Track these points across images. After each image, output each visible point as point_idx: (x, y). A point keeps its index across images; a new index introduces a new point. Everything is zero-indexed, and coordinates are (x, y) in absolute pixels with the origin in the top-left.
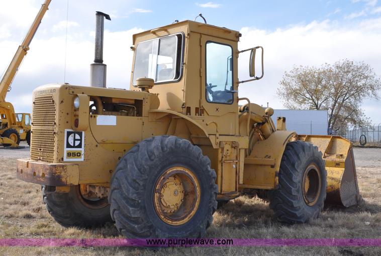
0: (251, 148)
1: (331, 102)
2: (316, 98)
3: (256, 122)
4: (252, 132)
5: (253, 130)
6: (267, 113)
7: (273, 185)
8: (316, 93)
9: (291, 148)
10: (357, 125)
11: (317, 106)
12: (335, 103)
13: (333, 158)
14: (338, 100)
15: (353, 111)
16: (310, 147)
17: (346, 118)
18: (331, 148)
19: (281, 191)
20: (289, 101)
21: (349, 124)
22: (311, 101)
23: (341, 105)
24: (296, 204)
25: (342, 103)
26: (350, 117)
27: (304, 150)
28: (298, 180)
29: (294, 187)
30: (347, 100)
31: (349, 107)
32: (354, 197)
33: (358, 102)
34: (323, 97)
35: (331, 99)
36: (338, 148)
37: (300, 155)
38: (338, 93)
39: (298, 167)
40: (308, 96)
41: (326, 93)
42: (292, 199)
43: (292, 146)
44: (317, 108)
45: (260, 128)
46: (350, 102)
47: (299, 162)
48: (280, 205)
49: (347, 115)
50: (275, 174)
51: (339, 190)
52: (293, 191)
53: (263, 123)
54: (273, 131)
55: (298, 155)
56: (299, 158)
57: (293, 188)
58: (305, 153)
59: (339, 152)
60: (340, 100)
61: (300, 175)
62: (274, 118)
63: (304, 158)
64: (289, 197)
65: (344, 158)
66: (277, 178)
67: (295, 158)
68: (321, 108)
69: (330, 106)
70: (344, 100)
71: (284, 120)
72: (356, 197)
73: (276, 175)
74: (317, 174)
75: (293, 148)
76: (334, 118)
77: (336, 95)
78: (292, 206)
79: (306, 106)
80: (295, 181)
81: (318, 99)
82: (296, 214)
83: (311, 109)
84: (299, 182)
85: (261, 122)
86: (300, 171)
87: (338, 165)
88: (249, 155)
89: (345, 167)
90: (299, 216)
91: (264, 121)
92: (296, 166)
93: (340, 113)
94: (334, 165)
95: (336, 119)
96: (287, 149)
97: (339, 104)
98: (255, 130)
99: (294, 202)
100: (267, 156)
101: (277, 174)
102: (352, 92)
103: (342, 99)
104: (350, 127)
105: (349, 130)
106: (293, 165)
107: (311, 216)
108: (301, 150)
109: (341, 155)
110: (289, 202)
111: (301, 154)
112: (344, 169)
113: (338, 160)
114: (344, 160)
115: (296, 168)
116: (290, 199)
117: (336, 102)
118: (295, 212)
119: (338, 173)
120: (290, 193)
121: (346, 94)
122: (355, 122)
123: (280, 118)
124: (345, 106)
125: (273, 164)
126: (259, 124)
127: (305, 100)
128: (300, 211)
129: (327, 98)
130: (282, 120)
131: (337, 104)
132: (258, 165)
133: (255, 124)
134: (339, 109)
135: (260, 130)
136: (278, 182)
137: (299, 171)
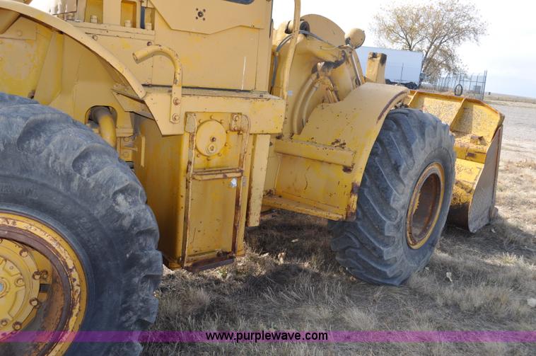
0: (304, 117)
1: (426, 44)
2: (411, 37)
3: (321, 60)
4: (311, 81)
5: (314, 76)
6: (348, 41)
7: (344, 213)
8: (410, 33)
9: (395, 127)
10: (452, 72)
11: (410, 47)
12: (431, 46)
13: (464, 141)
14: (435, 43)
15: (449, 56)
16: (435, 128)
17: (440, 63)
18: (460, 120)
19: (359, 223)
20: (381, 38)
21: (443, 70)
22: (404, 41)
23: (437, 48)
24: (388, 253)
25: (439, 46)
26: (445, 62)
27: (423, 134)
28: (401, 203)
29: (390, 219)
30: (445, 43)
31: (445, 52)
32: (486, 213)
33: (456, 46)
34: (419, 38)
35: (427, 40)
36: (474, 123)
37: (413, 147)
38: (435, 34)
39: (405, 173)
40: (402, 34)
41: (423, 33)
42: (381, 242)
43: (396, 121)
44: (410, 50)
45: (329, 74)
46: (448, 46)
47: (410, 161)
48: (353, 250)
49: (442, 60)
50: (350, 188)
51: (468, 206)
52: (386, 228)
53: (337, 64)
54: (358, 83)
55: (408, 146)
56: (410, 153)
57: (388, 222)
58: (424, 140)
59: (476, 132)
60: (437, 43)
61: (408, 191)
62: (362, 54)
63: (423, 152)
64: (374, 238)
65: (485, 145)
66: (355, 198)
67: (403, 151)
68: (414, 50)
69: (425, 48)
70: (441, 43)
71: (384, 58)
72: (490, 212)
73: (352, 191)
74: (440, 183)
75: (398, 125)
76: (428, 61)
77: (434, 37)
78: (381, 257)
79: (399, 46)
80: (394, 205)
81: (412, 39)
82: (385, 273)
83: (403, 49)
84: (403, 207)
85: (333, 60)
86: (409, 181)
87: (471, 156)
88: (299, 132)
89: (486, 164)
90: (390, 275)
91: (340, 58)
92: (401, 171)
93: (435, 57)
94: (465, 155)
95: (429, 63)
96: (385, 127)
97: (435, 46)
98: (318, 77)
99: (385, 250)
100: (337, 141)
101: (356, 190)
102: (452, 35)
103: (439, 41)
104: (444, 73)
105: (442, 76)
106: (396, 168)
107: (415, 271)
108: (417, 135)
109: (481, 138)
110: (375, 249)
111: (417, 145)
112: (482, 166)
113: (473, 147)
114: (486, 149)
115: (401, 175)
116: (377, 244)
117: (432, 43)
118: (384, 269)
119: (470, 172)
120: (380, 231)
121: (445, 36)
122: (449, 69)
123: (374, 56)
124: (441, 50)
125: (349, 164)
126: (328, 64)
127: (398, 39)
128: (394, 267)
129: (423, 39)
130: (379, 59)
131: (433, 47)
132: (314, 160)
133: (320, 65)
134: (435, 52)
135: (330, 78)
136: (355, 206)
137: (406, 182)
